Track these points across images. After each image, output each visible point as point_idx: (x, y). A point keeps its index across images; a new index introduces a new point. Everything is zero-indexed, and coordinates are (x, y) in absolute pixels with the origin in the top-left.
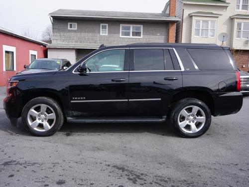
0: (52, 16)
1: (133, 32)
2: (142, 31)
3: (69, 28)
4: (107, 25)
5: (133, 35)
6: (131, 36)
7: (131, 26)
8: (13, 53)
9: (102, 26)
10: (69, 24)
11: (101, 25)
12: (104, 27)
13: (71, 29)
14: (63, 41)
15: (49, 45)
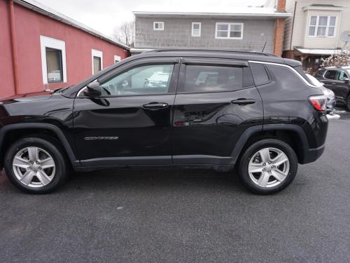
0: (136, 14)
1: (231, 32)
2: (242, 31)
3: (154, 29)
4: (200, 24)
5: (231, 36)
6: (229, 37)
7: (229, 24)
8: (100, 58)
9: (194, 25)
10: (154, 23)
11: (193, 23)
12: (196, 27)
13: (157, 29)
14: (148, 44)
15: (132, 50)
